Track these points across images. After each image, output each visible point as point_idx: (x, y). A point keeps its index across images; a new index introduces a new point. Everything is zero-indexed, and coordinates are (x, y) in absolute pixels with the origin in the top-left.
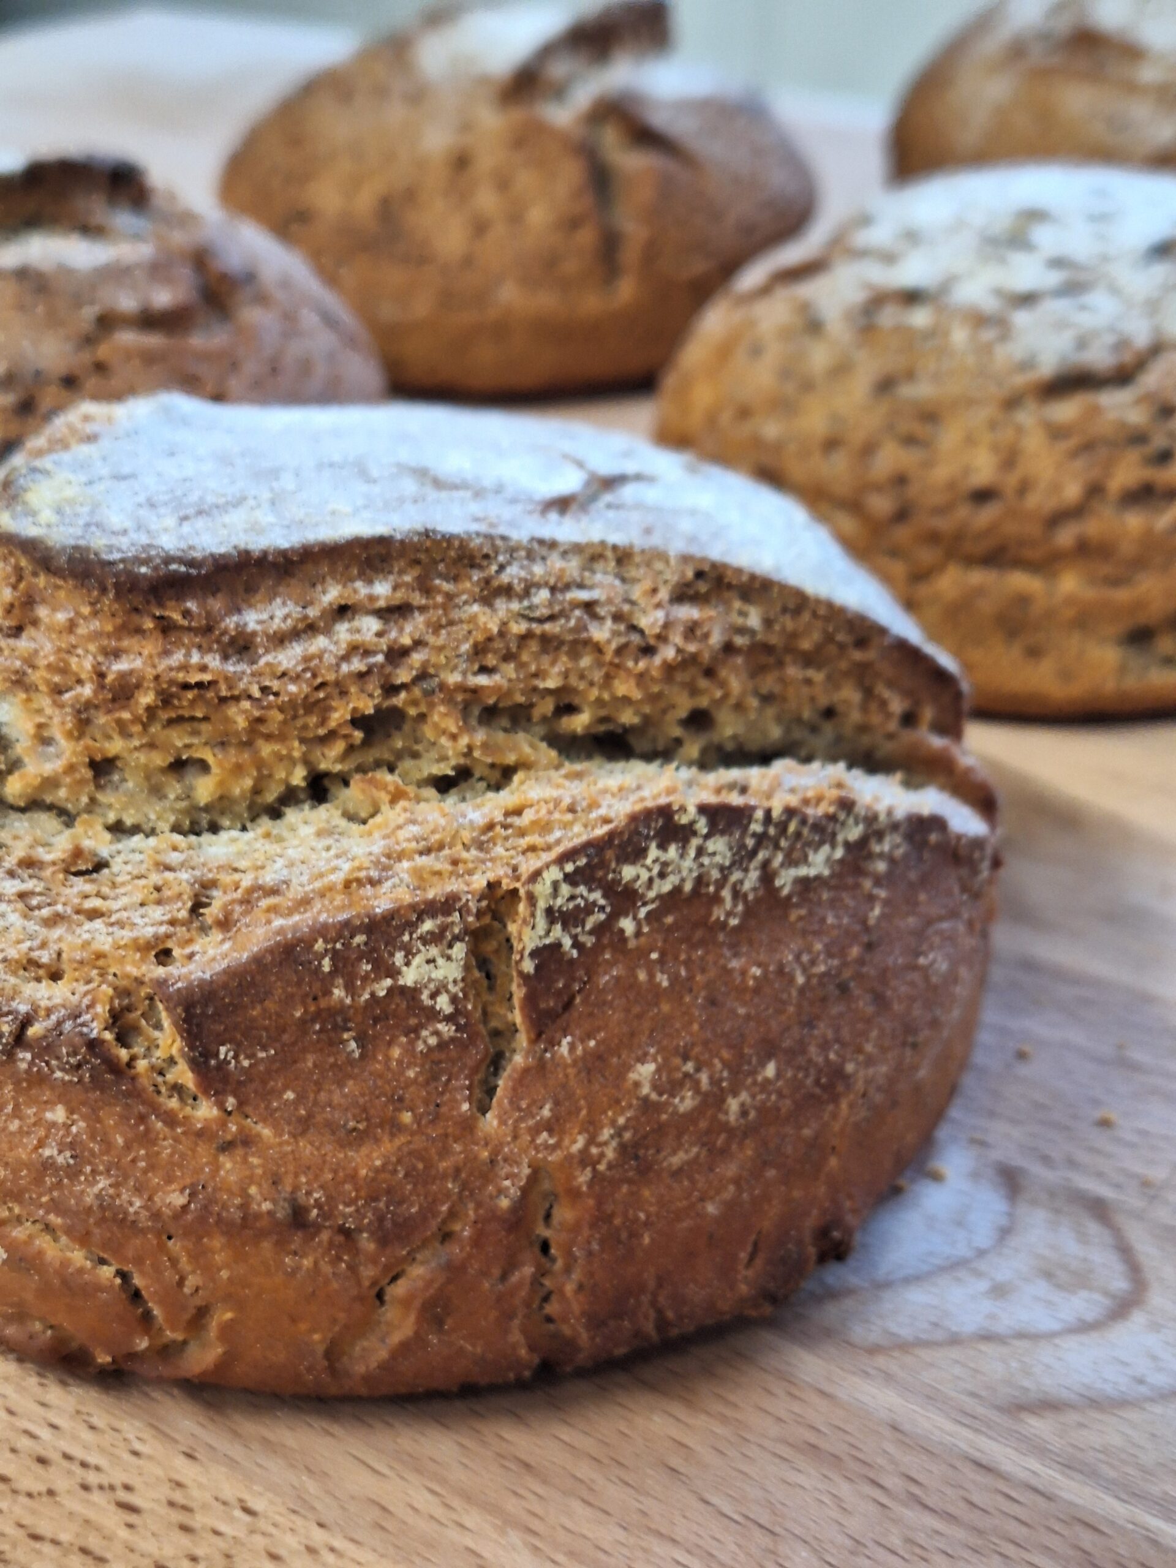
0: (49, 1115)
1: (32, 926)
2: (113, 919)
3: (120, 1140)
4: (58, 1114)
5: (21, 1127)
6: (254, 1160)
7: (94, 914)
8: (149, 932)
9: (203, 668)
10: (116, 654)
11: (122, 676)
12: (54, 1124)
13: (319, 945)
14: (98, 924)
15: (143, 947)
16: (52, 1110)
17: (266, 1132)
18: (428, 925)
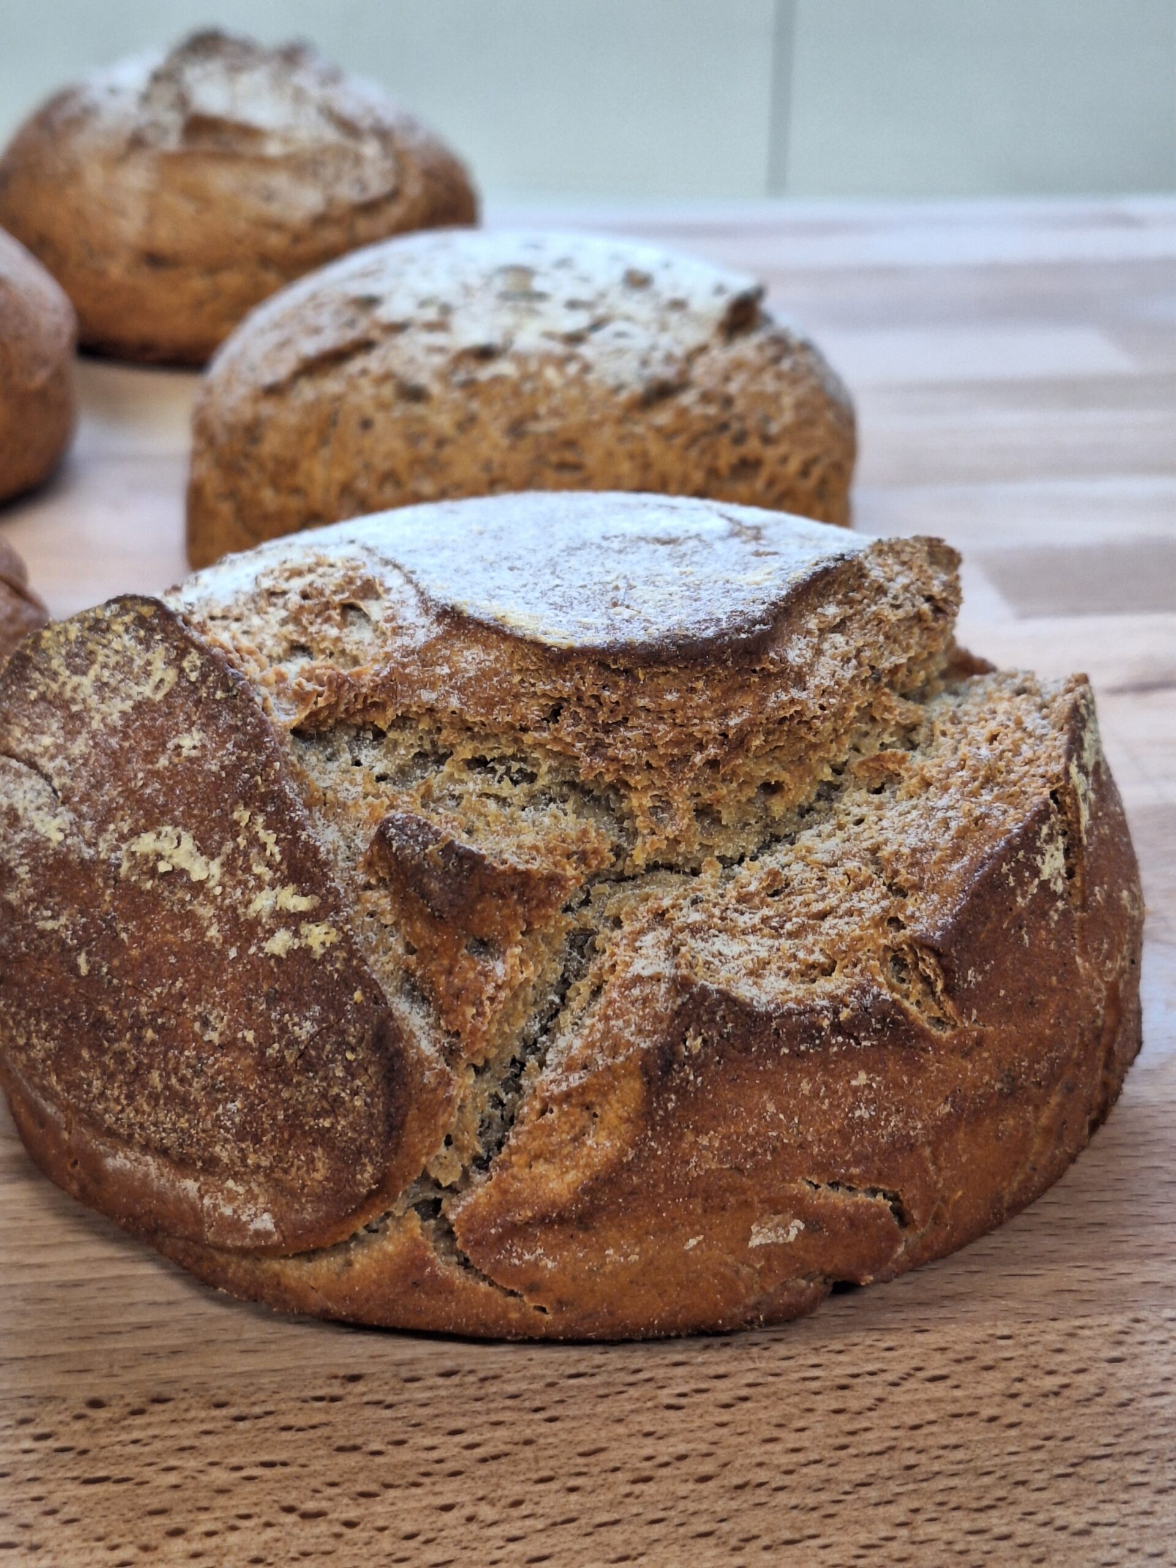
0: (854, 1083)
1: (786, 944)
2: (840, 912)
3: (905, 1079)
4: (862, 1079)
5: (831, 1104)
6: (985, 1055)
7: (822, 916)
8: (876, 909)
9: (792, 701)
10: (725, 714)
11: (740, 728)
12: (856, 1090)
13: (1005, 868)
14: (830, 921)
15: (877, 923)
16: (856, 1078)
17: (991, 1029)
18: (1045, 830)
